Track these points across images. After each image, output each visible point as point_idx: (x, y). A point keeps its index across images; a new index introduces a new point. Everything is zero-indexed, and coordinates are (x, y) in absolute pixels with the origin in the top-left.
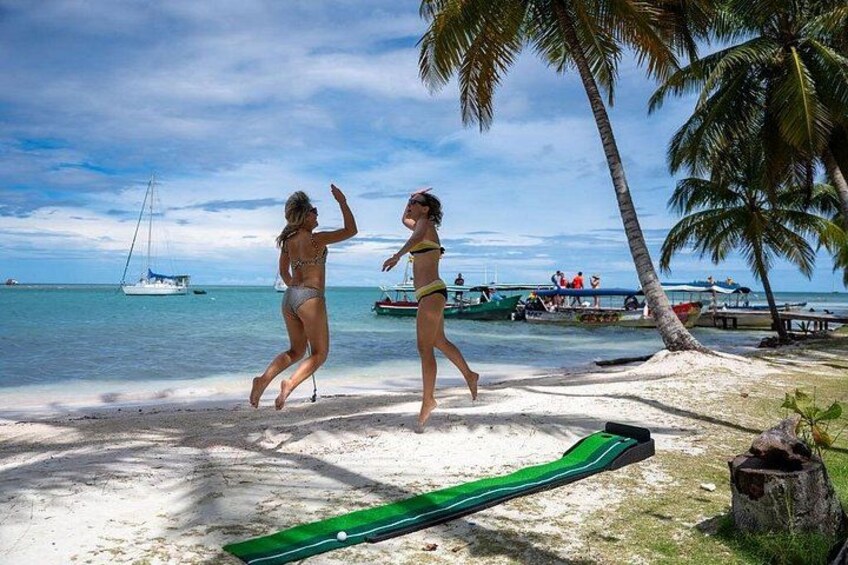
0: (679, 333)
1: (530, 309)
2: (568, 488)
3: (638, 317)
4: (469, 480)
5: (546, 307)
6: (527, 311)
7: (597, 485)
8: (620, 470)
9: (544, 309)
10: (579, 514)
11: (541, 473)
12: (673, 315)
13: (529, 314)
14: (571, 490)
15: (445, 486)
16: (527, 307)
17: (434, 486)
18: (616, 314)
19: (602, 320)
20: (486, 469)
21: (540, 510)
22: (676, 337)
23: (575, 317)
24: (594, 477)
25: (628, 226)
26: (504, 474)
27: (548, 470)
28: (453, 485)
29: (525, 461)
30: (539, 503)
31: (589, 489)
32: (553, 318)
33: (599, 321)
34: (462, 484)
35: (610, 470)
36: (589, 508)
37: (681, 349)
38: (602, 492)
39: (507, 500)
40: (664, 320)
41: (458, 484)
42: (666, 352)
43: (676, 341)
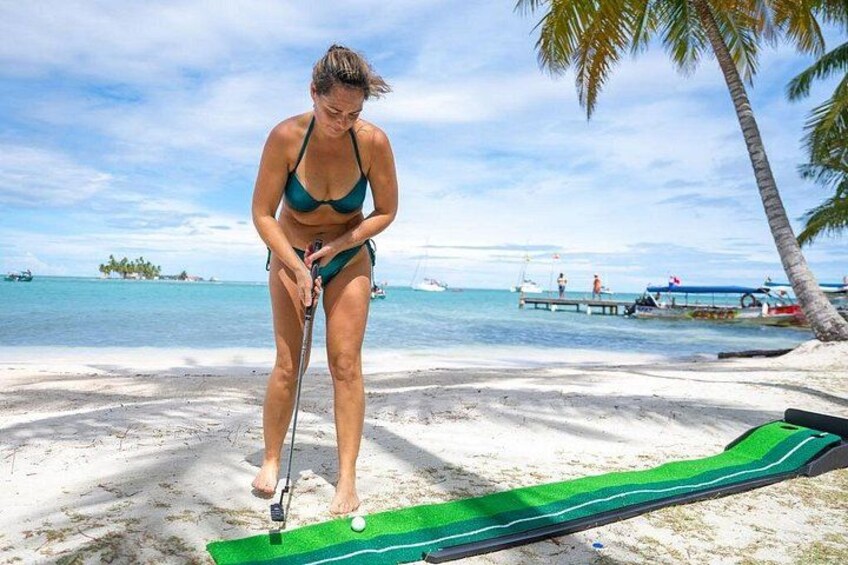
0: (833, 322)
1: (641, 304)
2: (746, 498)
3: (755, 315)
4: (590, 473)
5: (656, 303)
6: (637, 306)
7: (795, 499)
8: (821, 476)
9: (654, 305)
10: (782, 549)
11: (697, 472)
12: (825, 301)
13: (639, 309)
14: (753, 503)
15: (556, 479)
16: (637, 303)
17: (539, 477)
18: (731, 312)
19: (716, 316)
20: (615, 459)
21: (709, 532)
22: (828, 326)
23: (687, 314)
24: (783, 484)
25: (768, 204)
26: (641, 468)
27: (707, 468)
28: (568, 478)
29: (668, 452)
30: (704, 519)
31: (782, 504)
32: (663, 313)
33: (712, 318)
34: (581, 477)
35: (807, 476)
36: (796, 538)
37: (836, 339)
38: (806, 512)
39: (653, 509)
40: (814, 306)
41: (574, 478)
42: (817, 342)
43: (829, 331)
